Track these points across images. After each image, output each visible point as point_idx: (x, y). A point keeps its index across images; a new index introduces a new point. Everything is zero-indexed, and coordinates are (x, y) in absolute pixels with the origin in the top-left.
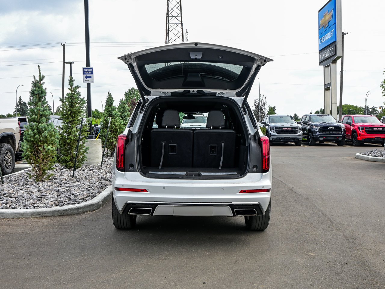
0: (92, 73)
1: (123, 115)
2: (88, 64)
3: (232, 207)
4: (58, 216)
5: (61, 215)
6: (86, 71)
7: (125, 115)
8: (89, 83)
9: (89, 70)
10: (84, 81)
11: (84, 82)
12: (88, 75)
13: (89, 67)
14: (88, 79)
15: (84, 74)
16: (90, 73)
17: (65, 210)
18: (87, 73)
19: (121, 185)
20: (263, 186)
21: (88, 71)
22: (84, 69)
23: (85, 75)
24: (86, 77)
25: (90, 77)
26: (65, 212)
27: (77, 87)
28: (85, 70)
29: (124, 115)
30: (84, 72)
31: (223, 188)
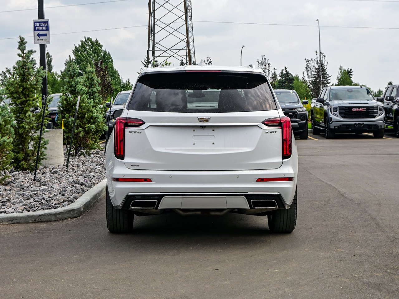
0: (48, 29)
1: (90, 91)
2: (41, 15)
3: (249, 197)
4: (33, 222)
5: (36, 221)
6: (38, 26)
7: (94, 90)
8: (43, 43)
9: (43, 24)
10: (36, 41)
11: (35, 42)
12: (41, 32)
13: (42, 20)
14: (41, 38)
15: (35, 30)
16: (45, 28)
17: (40, 216)
18: (41, 28)
19: (122, 174)
20: (284, 174)
21: (41, 26)
22: (35, 23)
23: (37, 32)
24: (39, 35)
25: (45, 35)
26: (40, 217)
27: (31, 52)
28: (37, 24)
29: (92, 90)
30: (35, 27)
31: (238, 176)
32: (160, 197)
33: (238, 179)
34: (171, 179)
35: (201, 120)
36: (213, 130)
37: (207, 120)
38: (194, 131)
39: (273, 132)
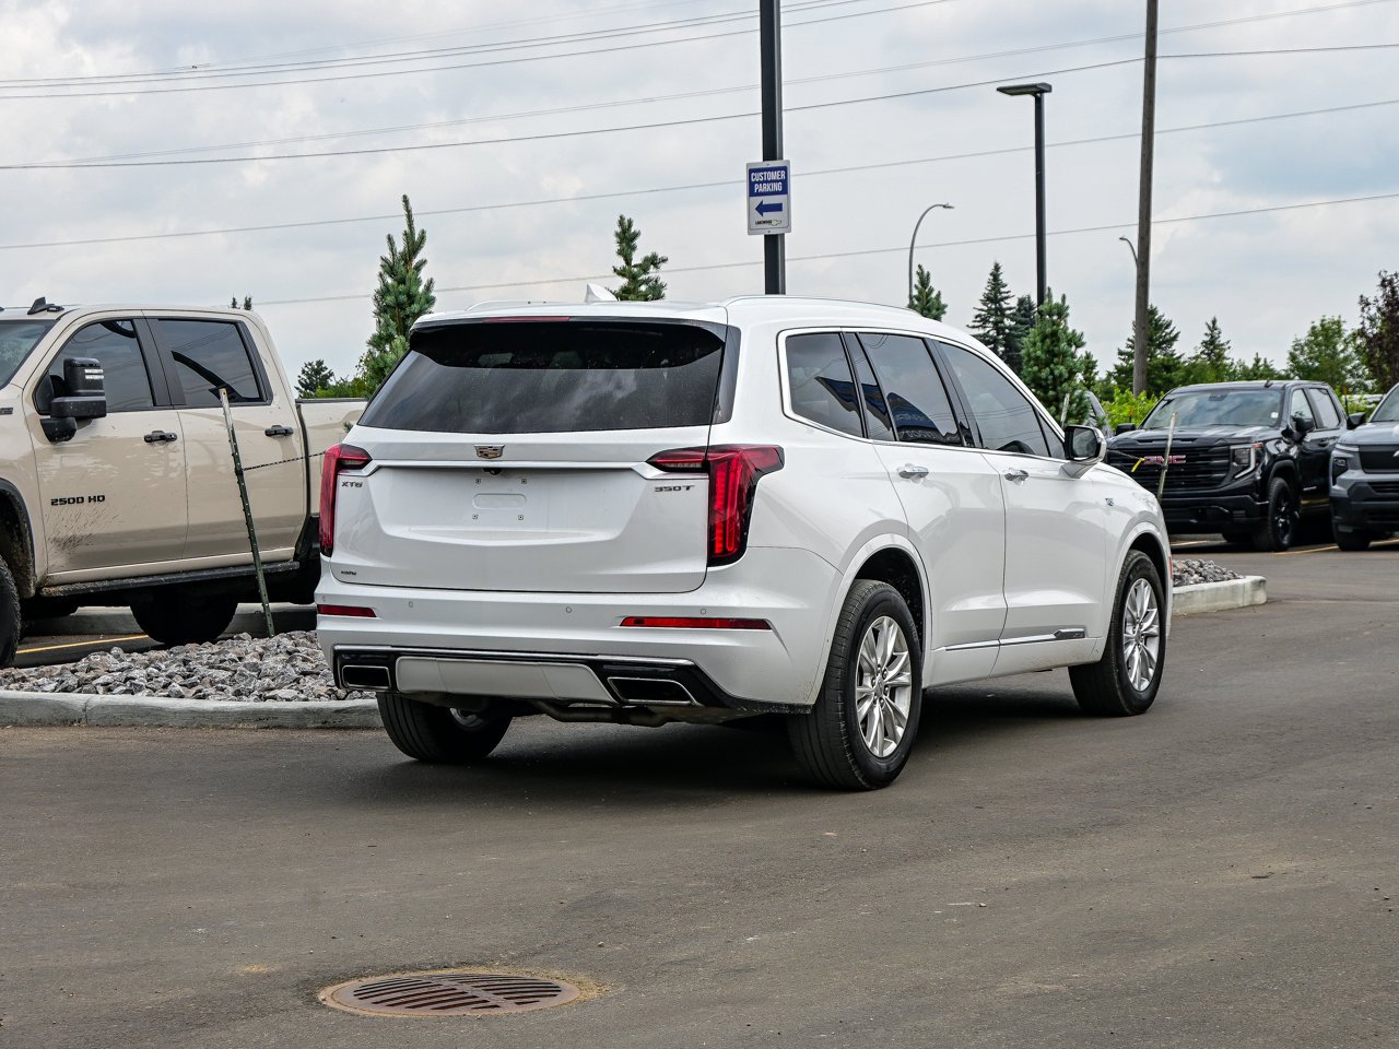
0: (785, 191)
2: (771, 147)
4: (318, 728)
6: (759, 183)
8: (773, 232)
9: (774, 176)
10: (754, 226)
11: (751, 231)
12: (768, 200)
13: (772, 164)
14: (768, 216)
15: (752, 193)
16: (778, 187)
18: (766, 188)
20: (703, 609)
21: (767, 182)
22: (751, 171)
23: (757, 200)
24: (762, 209)
25: (778, 208)
27: (653, 261)
28: (758, 177)
30: (751, 185)
31: (568, 608)
32: (390, 658)
33: (568, 616)
34: (411, 611)
35: (484, 452)
36: (524, 482)
37: (496, 452)
38: (478, 481)
39: (680, 488)
